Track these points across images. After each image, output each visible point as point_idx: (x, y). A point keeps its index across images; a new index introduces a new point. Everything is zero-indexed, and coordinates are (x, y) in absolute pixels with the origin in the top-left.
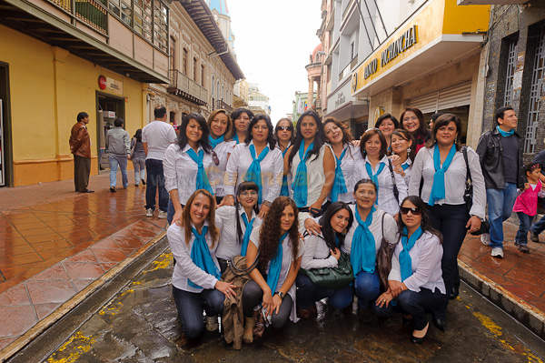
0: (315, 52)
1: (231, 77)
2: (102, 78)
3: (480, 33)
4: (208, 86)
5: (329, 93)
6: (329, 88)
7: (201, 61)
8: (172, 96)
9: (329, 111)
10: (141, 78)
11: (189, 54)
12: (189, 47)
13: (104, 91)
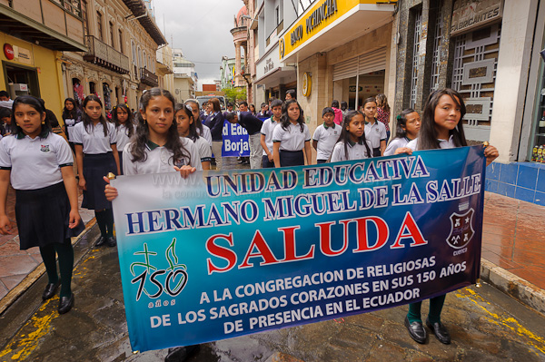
0: (239, 15)
1: (153, 42)
2: (6, 46)
3: (391, 3)
4: (127, 52)
5: (257, 58)
6: (256, 53)
7: (118, 25)
8: (89, 64)
9: (258, 78)
10: (54, 45)
11: (104, 17)
12: (103, 10)
13: (11, 61)
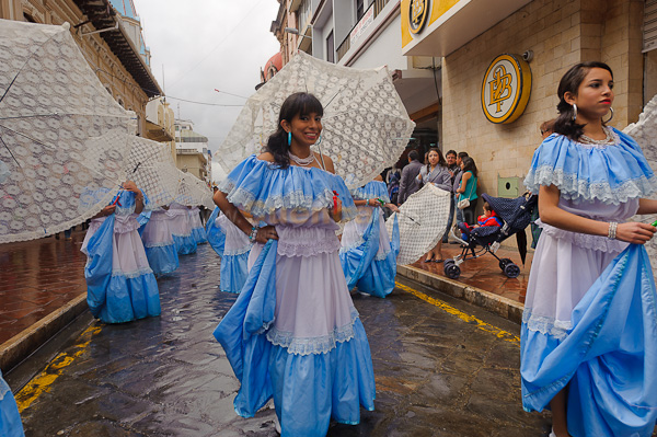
0: (267, 67)
